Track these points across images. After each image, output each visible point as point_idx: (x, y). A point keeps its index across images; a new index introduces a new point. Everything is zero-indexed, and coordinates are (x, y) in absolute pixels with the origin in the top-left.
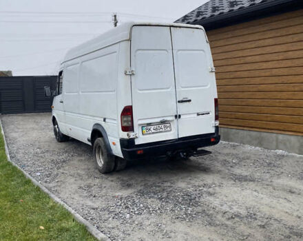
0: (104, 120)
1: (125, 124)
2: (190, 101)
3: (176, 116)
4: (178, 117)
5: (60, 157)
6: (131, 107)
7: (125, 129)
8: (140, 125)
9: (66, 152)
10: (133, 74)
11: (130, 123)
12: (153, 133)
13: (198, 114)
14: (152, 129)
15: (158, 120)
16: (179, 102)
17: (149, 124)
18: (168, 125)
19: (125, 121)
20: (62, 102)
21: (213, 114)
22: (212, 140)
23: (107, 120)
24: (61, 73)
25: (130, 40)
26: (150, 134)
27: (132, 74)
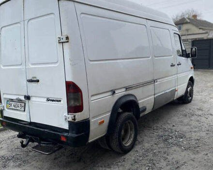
2: (38, 81)
8: (5, 99)
13: (48, 100)
14: (12, 105)
18: (23, 105)
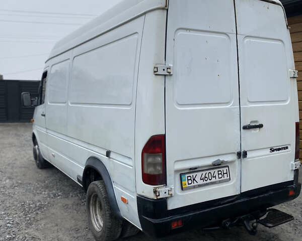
0: (108, 154)
1: (150, 170)
2: (261, 126)
3: (239, 154)
4: (242, 155)
5: (37, 198)
6: (163, 137)
7: (148, 179)
8: (176, 171)
9: (47, 187)
10: (170, 75)
11: (159, 168)
12: (200, 186)
13: (272, 150)
14: (198, 179)
15: (209, 162)
16: (245, 128)
17: (194, 170)
18: (225, 170)
19: (149, 165)
20: (44, 115)
21: (292, 149)
22: (291, 193)
23: (112, 155)
24: (45, 75)
25: (165, 9)
26: (194, 187)
27: (168, 75)
